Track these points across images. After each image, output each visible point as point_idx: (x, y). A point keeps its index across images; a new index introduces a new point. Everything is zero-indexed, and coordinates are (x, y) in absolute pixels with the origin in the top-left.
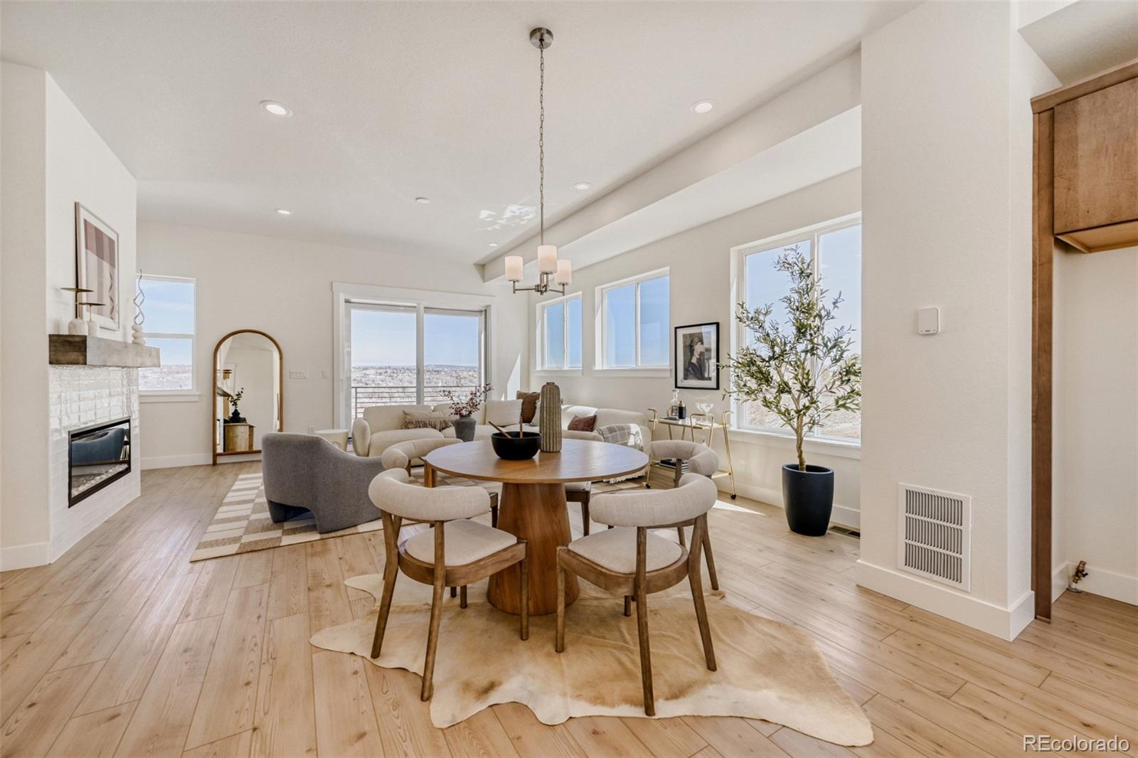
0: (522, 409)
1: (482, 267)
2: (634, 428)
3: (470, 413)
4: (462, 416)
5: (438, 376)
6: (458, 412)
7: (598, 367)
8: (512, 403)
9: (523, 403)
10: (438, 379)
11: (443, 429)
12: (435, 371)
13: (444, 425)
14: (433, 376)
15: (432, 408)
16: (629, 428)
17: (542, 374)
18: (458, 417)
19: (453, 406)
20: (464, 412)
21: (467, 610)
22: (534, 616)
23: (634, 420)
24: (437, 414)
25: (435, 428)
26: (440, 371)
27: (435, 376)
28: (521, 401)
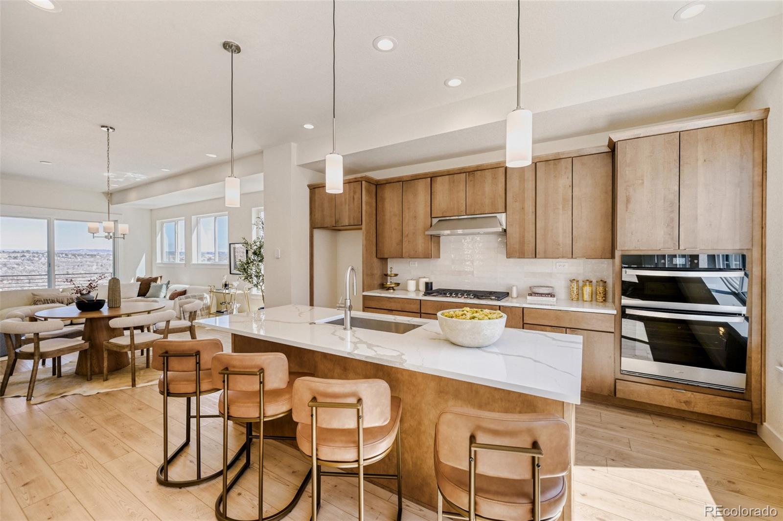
0: (140, 288)
1: (110, 196)
2: (206, 295)
3: (89, 292)
4: (82, 294)
5: (92, 259)
6: (79, 291)
7: (194, 261)
8: (132, 285)
9: (141, 284)
10: (93, 262)
11: (70, 304)
12: (88, 255)
13: (71, 301)
14: (85, 259)
15: (61, 290)
16: (203, 295)
17: (161, 265)
18: (79, 295)
19: (75, 288)
20: (84, 292)
21: (61, 378)
22: (99, 374)
23: (205, 291)
24: (64, 294)
25: (63, 303)
26: (95, 255)
27: (89, 260)
28: (140, 283)
